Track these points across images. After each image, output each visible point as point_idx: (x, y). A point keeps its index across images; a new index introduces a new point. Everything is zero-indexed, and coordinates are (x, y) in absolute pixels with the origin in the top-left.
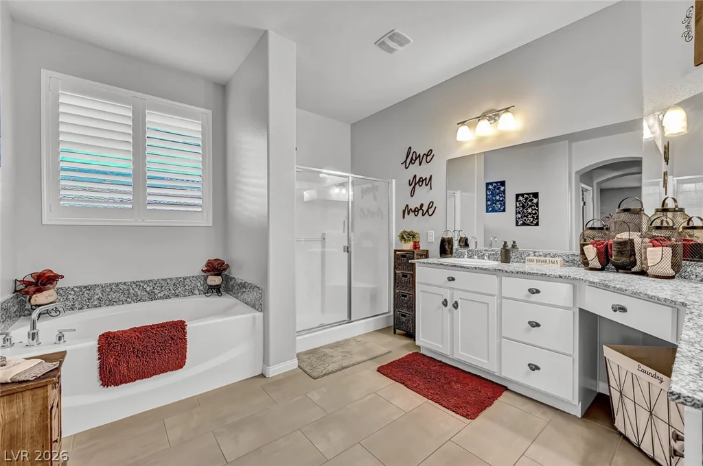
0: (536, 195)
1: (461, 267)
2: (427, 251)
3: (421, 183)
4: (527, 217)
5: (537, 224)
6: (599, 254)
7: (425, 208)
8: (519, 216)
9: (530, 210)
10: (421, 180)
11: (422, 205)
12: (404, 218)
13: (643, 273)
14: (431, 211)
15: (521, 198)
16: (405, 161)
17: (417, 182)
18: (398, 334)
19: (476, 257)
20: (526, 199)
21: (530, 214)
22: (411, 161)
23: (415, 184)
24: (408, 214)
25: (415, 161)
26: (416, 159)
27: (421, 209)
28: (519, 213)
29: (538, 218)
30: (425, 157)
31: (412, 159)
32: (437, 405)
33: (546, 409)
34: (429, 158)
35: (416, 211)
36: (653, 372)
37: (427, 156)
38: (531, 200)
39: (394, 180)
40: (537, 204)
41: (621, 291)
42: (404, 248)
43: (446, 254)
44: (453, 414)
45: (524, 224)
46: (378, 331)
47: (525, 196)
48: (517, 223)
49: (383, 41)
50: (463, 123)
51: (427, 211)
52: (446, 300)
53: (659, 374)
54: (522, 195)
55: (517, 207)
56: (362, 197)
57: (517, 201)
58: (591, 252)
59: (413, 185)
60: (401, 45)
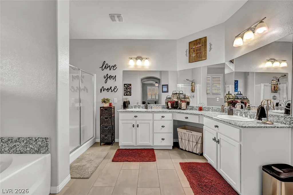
0: (130, 85)
1: (140, 112)
2: (114, 107)
3: (110, 78)
4: (127, 92)
5: (131, 95)
6: (171, 105)
7: (113, 89)
8: (125, 92)
9: (128, 90)
10: (111, 77)
11: (111, 87)
12: (101, 92)
13: (180, 109)
14: (115, 90)
15: (125, 86)
16: (102, 67)
17: (108, 77)
18: (102, 145)
19: (137, 108)
20: (127, 86)
21: (129, 91)
22: (105, 67)
23: (107, 78)
24: (104, 91)
25: (107, 68)
26: (108, 67)
27: (111, 88)
28: (125, 91)
29: (131, 93)
30: (112, 67)
31: (106, 66)
32: (144, 162)
33: (166, 150)
34: (114, 68)
35: (108, 90)
36: (190, 131)
37: (114, 67)
38: (129, 87)
39: (95, 74)
40: (131, 88)
41: (187, 113)
42: (104, 106)
43: (126, 107)
44: (150, 162)
45: (127, 95)
46: (91, 147)
47: (127, 85)
48: (124, 94)
49: (114, 16)
50: (131, 58)
51: (114, 90)
52: (134, 125)
53: (191, 131)
54: (126, 84)
55: (124, 89)
56: (73, 81)
57: (124, 86)
58: (169, 104)
59: (106, 78)
60: (119, 20)
